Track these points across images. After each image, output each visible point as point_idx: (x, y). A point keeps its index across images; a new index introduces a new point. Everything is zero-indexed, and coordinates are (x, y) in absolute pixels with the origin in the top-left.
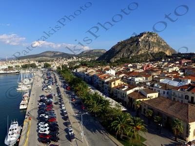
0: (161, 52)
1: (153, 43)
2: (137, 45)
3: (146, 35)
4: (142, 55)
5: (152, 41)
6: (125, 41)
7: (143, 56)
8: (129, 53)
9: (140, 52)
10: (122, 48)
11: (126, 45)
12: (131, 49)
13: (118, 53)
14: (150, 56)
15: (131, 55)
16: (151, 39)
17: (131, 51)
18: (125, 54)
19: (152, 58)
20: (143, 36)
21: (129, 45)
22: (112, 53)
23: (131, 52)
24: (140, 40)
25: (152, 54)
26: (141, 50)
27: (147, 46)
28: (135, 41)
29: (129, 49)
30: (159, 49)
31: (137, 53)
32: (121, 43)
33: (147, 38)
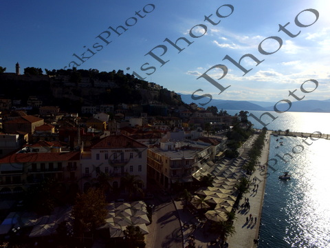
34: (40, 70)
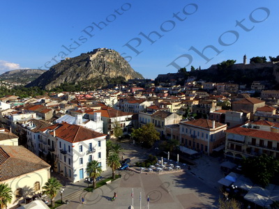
0: (120, 77)
1: (110, 64)
2: (86, 66)
3: (100, 52)
4: (92, 81)
5: (108, 61)
6: (71, 59)
7: (94, 82)
8: (75, 77)
9: (91, 75)
10: (66, 69)
11: (71, 65)
12: (78, 71)
13: (58, 76)
14: (104, 81)
15: (78, 80)
16: (107, 59)
17: (78, 74)
18: (68, 78)
19: (106, 84)
20: (97, 54)
21: (76, 65)
22: (50, 76)
23: (78, 76)
24: (91, 58)
25: (106, 79)
26: (91, 73)
27: (101, 68)
28: (85, 60)
29: (75, 71)
30: (117, 73)
31: (86, 77)
32: (66, 61)
33: (102, 57)
34: (264, 58)
